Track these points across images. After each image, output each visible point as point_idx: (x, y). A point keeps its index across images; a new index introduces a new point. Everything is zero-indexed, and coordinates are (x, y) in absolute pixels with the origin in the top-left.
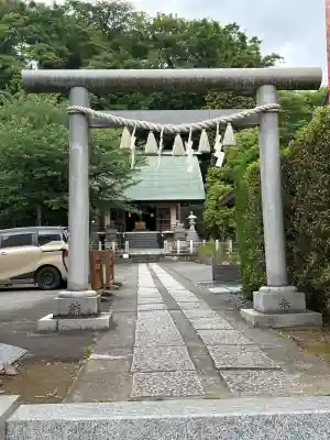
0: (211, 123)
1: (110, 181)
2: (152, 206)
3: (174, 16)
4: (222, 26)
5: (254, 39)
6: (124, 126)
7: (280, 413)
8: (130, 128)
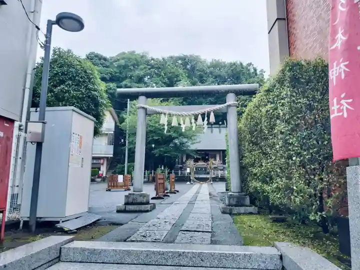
0: (203, 112)
1: (185, 140)
2: (207, 152)
3: (220, 60)
4: (245, 64)
5: (262, 71)
6: (162, 113)
7: (186, 251)
8: (165, 114)
